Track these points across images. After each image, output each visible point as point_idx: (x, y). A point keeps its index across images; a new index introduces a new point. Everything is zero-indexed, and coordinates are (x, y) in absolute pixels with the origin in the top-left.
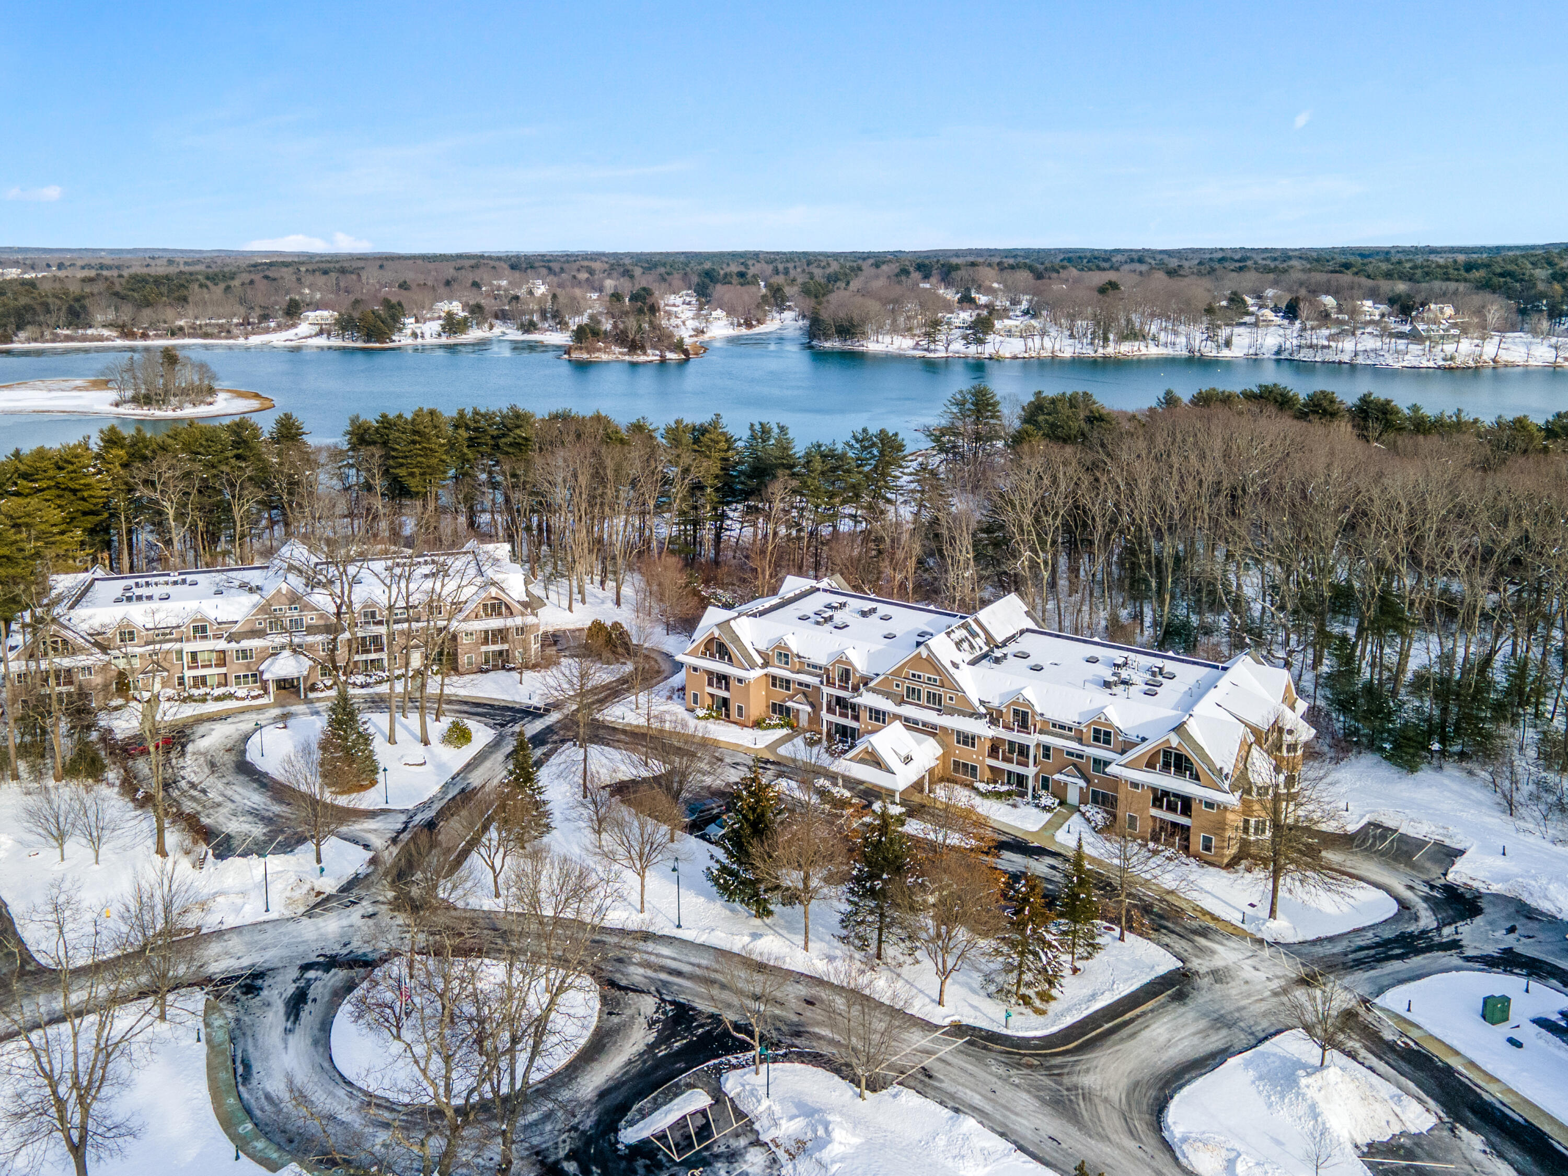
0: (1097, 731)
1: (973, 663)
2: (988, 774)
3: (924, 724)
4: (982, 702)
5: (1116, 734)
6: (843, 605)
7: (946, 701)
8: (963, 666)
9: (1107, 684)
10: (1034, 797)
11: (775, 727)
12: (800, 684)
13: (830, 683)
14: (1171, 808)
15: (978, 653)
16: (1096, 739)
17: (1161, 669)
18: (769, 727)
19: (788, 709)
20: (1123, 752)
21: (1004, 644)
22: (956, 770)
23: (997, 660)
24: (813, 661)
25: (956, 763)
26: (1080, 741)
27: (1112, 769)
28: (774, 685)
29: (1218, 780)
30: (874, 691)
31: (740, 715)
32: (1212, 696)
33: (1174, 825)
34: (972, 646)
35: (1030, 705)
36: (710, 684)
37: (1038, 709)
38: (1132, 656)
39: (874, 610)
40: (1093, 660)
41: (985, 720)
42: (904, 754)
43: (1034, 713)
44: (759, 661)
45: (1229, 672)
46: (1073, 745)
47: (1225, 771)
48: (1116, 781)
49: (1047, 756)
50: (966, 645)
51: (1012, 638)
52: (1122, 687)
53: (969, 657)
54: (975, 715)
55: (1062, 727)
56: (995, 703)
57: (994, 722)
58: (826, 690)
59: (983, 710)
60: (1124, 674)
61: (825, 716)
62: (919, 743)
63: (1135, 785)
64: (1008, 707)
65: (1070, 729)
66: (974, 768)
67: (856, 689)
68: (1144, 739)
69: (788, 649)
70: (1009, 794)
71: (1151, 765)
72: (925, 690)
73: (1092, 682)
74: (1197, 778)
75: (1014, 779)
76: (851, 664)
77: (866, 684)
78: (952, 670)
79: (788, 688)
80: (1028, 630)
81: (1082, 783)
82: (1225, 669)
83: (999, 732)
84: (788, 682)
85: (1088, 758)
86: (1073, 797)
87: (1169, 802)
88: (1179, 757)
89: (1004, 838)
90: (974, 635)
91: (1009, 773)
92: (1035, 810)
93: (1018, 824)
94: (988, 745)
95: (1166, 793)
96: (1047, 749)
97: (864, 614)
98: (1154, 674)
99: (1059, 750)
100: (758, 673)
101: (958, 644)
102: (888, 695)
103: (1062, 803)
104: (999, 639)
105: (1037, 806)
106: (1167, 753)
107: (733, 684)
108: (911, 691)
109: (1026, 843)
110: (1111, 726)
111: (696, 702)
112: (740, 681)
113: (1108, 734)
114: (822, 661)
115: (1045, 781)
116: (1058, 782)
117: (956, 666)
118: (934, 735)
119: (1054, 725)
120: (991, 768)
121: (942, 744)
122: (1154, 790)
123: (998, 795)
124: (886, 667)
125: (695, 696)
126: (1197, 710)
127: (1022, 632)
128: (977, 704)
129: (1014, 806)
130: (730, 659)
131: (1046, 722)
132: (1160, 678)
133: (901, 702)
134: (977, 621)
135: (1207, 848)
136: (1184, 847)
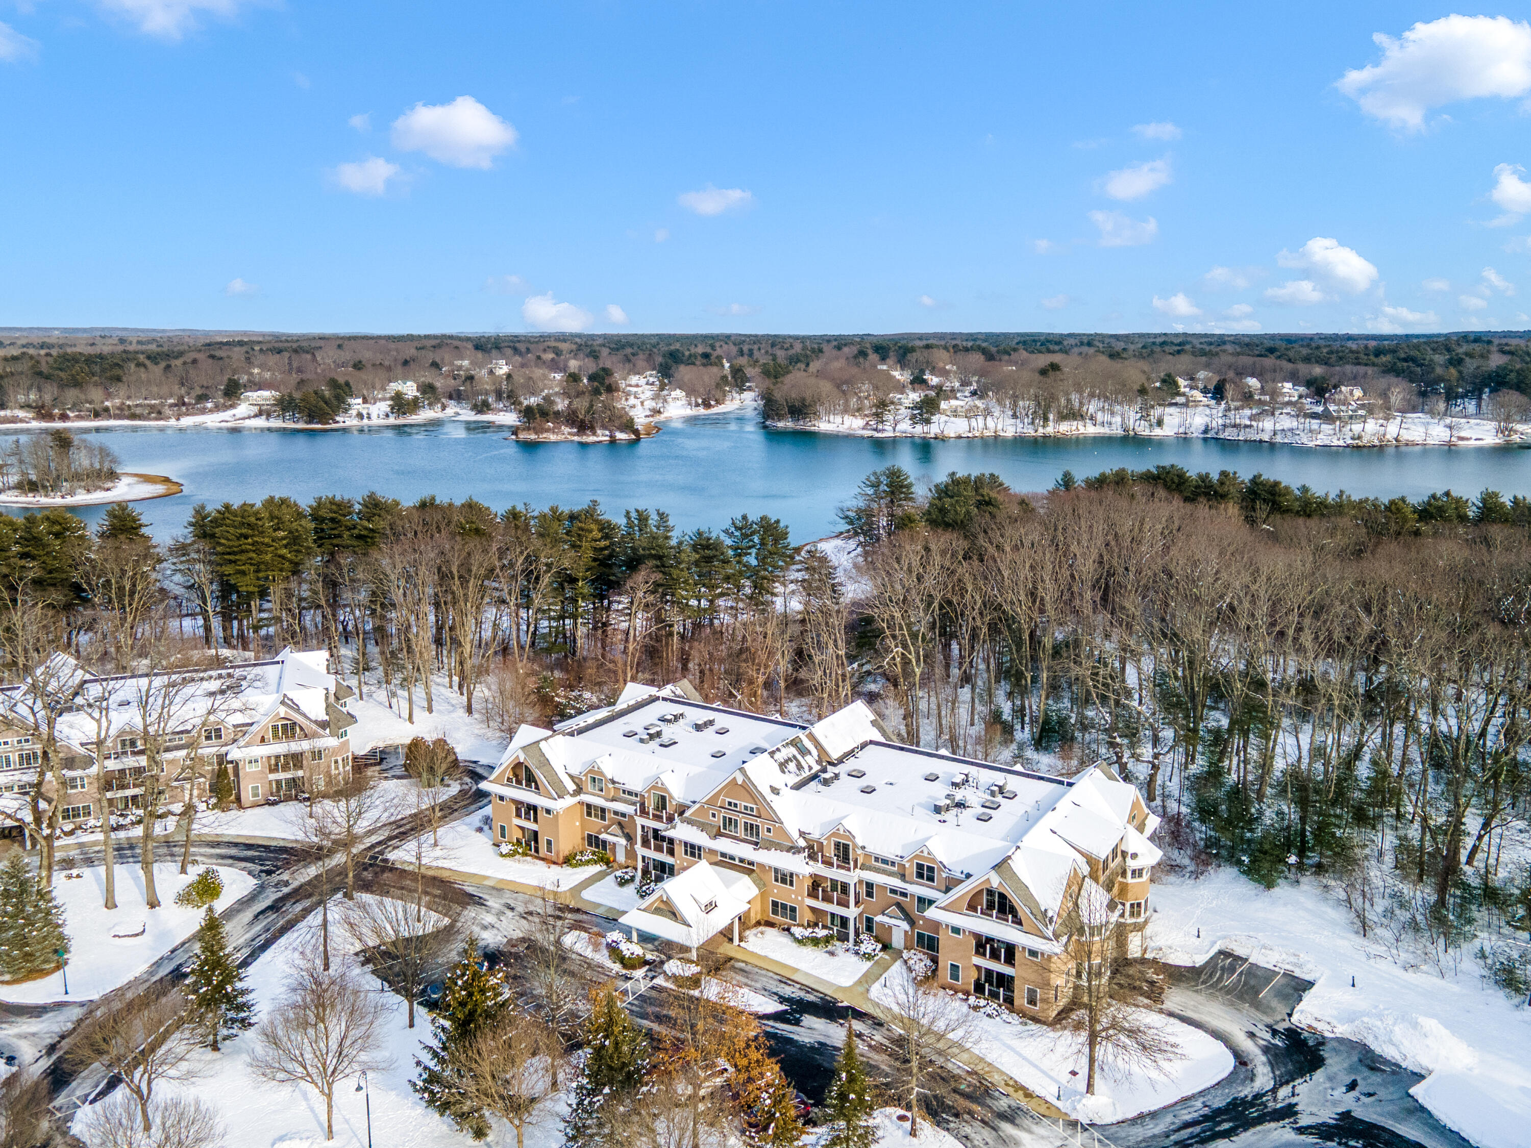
0: (920, 867)
1: (798, 787)
2: (808, 916)
3: (742, 860)
4: (802, 834)
5: (939, 868)
6: (677, 718)
7: (763, 833)
8: (786, 792)
9: (938, 810)
10: (856, 943)
11: (588, 862)
12: (616, 813)
13: (644, 812)
14: (995, 956)
15: (806, 774)
16: (920, 875)
17: (1001, 790)
18: (581, 863)
19: (604, 842)
20: (947, 890)
21: (841, 761)
22: (775, 912)
23: (826, 782)
24: (628, 787)
25: (775, 904)
26: (903, 877)
27: (932, 913)
28: (589, 814)
29: (1041, 926)
30: (690, 822)
31: (549, 850)
32: (1050, 820)
33: (1001, 976)
34: (799, 767)
35: (850, 835)
36: (518, 815)
37: (860, 842)
38: (973, 770)
39: (711, 723)
40: (932, 778)
41: (802, 855)
42: (704, 901)
43: (855, 845)
44: (571, 787)
45: (1074, 787)
46: (896, 882)
47: (1050, 914)
48: (936, 925)
49: (870, 894)
50: (792, 766)
51: (851, 754)
52: (955, 811)
53: (793, 779)
54: (794, 849)
55: (885, 861)
56: (816, 835)
57: (812, 857)
58: (640, 821)
59: (802, 843)
60: (959, 795)
61: (640, 850)
62: (728, 884)
63: (956, 930)
64: (828, 838)
65: (893, 864)
66: (793, 910)
67: (670, 819)
68: (968, 876)
69: (602, 774)
70: (827, 940)
71: (972, 907)
72: (742, 820)
73: (920, 805)
74: (1020, 923)
75: (838, 921)
76: (666, 790)
77: (681, 814)
78: (769, 796)
79: (603, 818)
80: (871, 742)
81: (905, 926)
82: (1070, 785)
83: (818, 868)
84: (603, 810)
85: (912, 896)
86: (898, 940)
87: (993, 950)
88: (1002, 896)
89: (811, 998)
90: (804, 752)
91: (833, 915)
92: (855, 959)
93: (830, 978)
94: (808, 883)
95: (990, 940)
96: (870, 885)
97: (698, 728)
98: (993, 794)
99: (883, 888)
100: (569, 801)
101: (783, 766)
102: (703, 827)
103: (886, 947)
104: (835, 755)
105: (857, 953)
106: (990, 892)
107: (541, 814)
108: (728, 822)
109: (835, 1001)
110: (934, 860)
111: (503, 836)
112: (548, 811)
113: (931, 869)
114: (637, 785)
115: (869, 920)
116: (882, 925)
117: (775, 791)
118: (749, 872)
119: (877, 859)
120: (813, 910)
121: (760, 883)
122: (977, 936)
123: (815, 942)
124: (702, 794)
125: (503, 828)
126: (1027, 841)
127: (863, 746)
128: (795, 835)
129: (832, 954)
130: (537, 788)
131: (868, 856)
132: (999, 799)
133: (719, 834)
134: (812, 737)
135: (1032, 1001)
136: (1009, 1001)
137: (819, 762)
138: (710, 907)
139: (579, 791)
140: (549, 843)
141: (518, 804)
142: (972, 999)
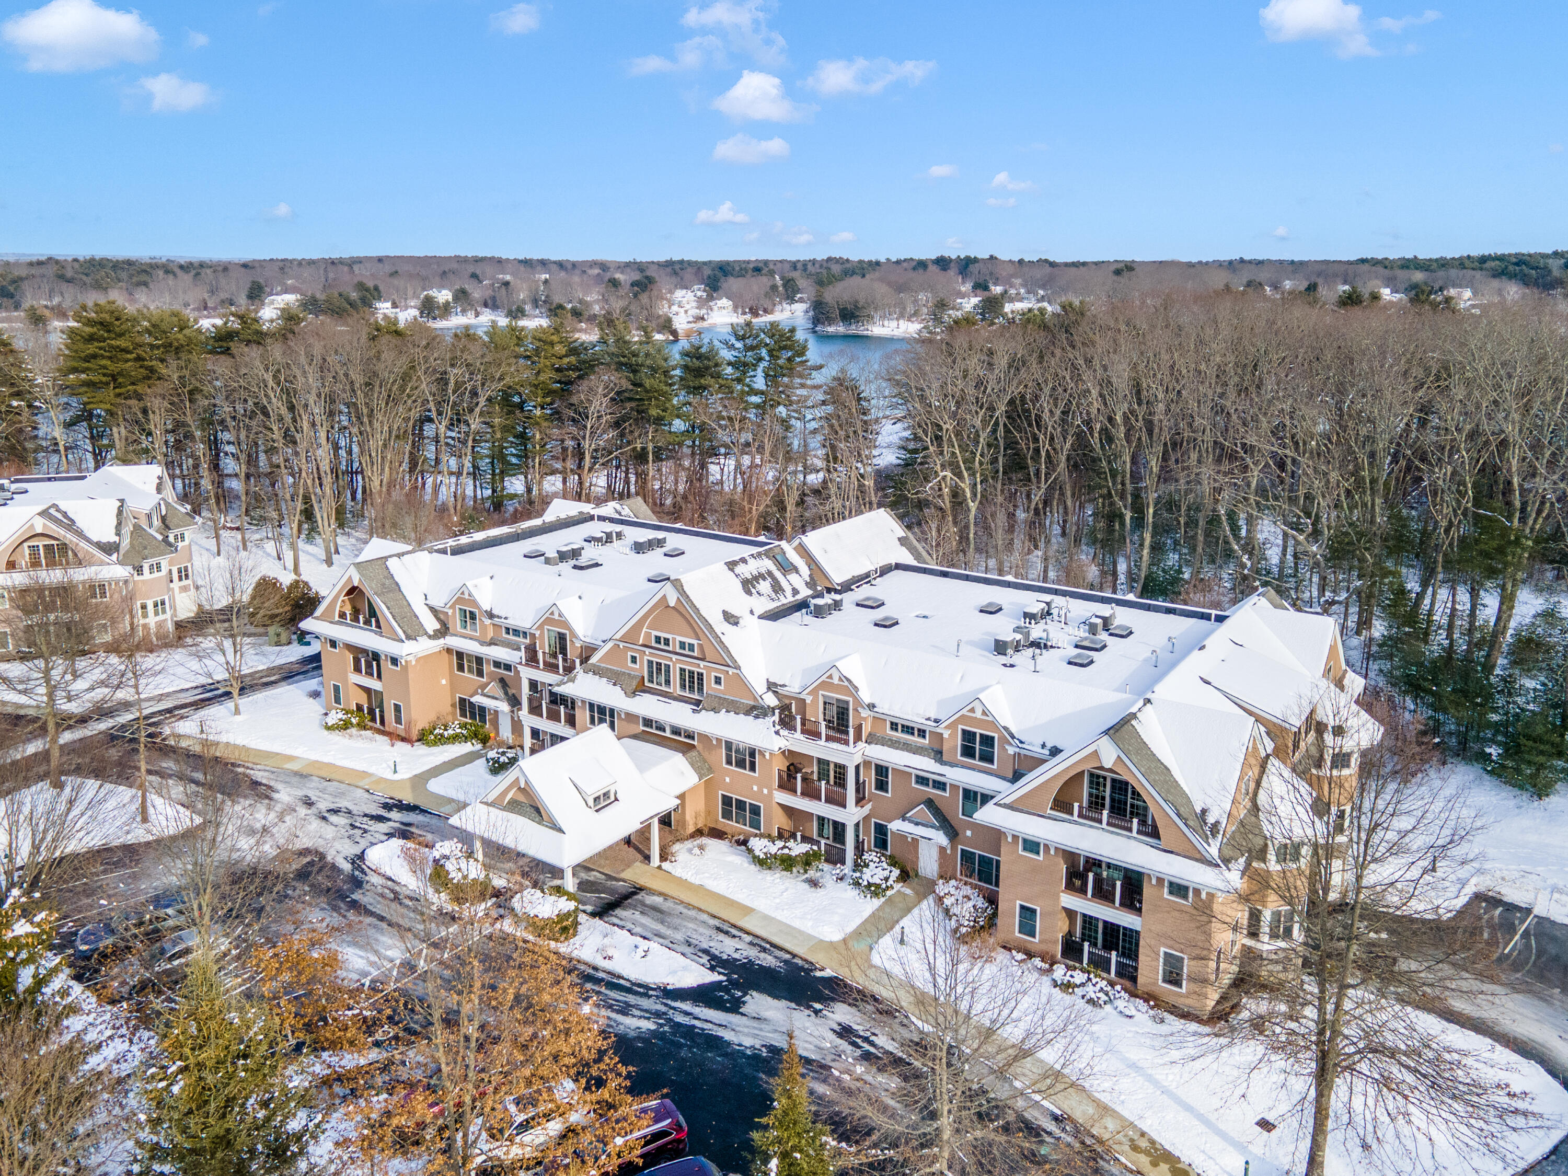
0: (968, 736)
1: (774, 616)
2: (781, 821)
3: (676, 731)
4: (772, 687)
5: (1003, 740)
6: (609, 538)
7: (709, 686)
8: (751, 624)
9: (1000, 648)
10: (859, 866)
11: (455, 739)
13: (532, 659)
14: (1103, 893)
15: (788, 599)
16: (968, 752)
17: (1106, 622)
19: (482, 709)
20: (1016, 776)
22: (727, 815)
25: (727, 801)
26: (938, 755)
27: (987, 815)
29: (1195, 839)
30: (597, 671)
32: (1195, 664)
33: (1111, 930)
35: (849, 686)
37: (866, 696)
40: (991, 610)
41: (770, 720)
42: (593, 789)
43: (858, 702)
44: (431, 624)
45: (1227, 622)
46: (926, 765)
47: (1211, 820)
48: (995, 836)
49: (882, 785)
50: (765, 586)
52: (1030, 651)
53: (765, 605)
54: (757, 711)
55: (908, 730)
56: (794, 687)
57: (786, 722)
58: (527, 674)
59: (771, 700)
60: (1037, 632)
61: (529, 721)
62: (642, 767)
63: (1032, 846)
64: (814, 692)
65: (922, 733)
66: (755, 810)
67: (569, 669)
68: (1055, 751)
70: (807, 861)
71: (1062, 804)
72: (676, 664)
73: (971, 643)
74: (1154, 833)
75: (829, 831)
76: (565, 624)
77: (585, 660)
78: (720, 626)
79: (480, 673)
80: (898, 567)
81: (941, 838)
82: (1220, 619)
83: (798, 742)
84: (479, 660)
85: (955, 787)
86: (928, 863)
87: (1098, 881)
88: (1120, 786)
90: (788, 568)
91: (821, 820)
92: (852, 893)
93: (807, 926)
94: (780, 765)
95: (1094, 864)
96: (882, 771)
97: (639, 548)
98: (1093, 629)
99: (902, 774)
101: (748, 585)
102: (616, 678)
103: (905, 876)
104: (838, 577)
105: (857, 884)
106: (1096, 780)
108: (656, 669)
110: (994, 724)
111: (337, 700)
112: (394, 661)
113: (988, 741)
115: (881, 830)
116: (901, 837)
117: (731, 619)
118: (685, 749)
119: (894, 726)
120: (789, 811)
121: (702, 767)
122: (1070, 857)
123: (787, 863)
125: (336, 689)
126: (1161, 691)
127: (885, 571)
128: (760, 687)
129: (814, 883)
130: (378, 626)
131: (878, 720)
132: (1103, 636)
133: (640, 688)
134: (803, 551)
135: (1173, 978)
136: (1128, 974)
137: (811, 584)
138: (603, 801)
139: (444, 631)
140: (397, 708)
141: (357, 651)
142: (1059, 972)
